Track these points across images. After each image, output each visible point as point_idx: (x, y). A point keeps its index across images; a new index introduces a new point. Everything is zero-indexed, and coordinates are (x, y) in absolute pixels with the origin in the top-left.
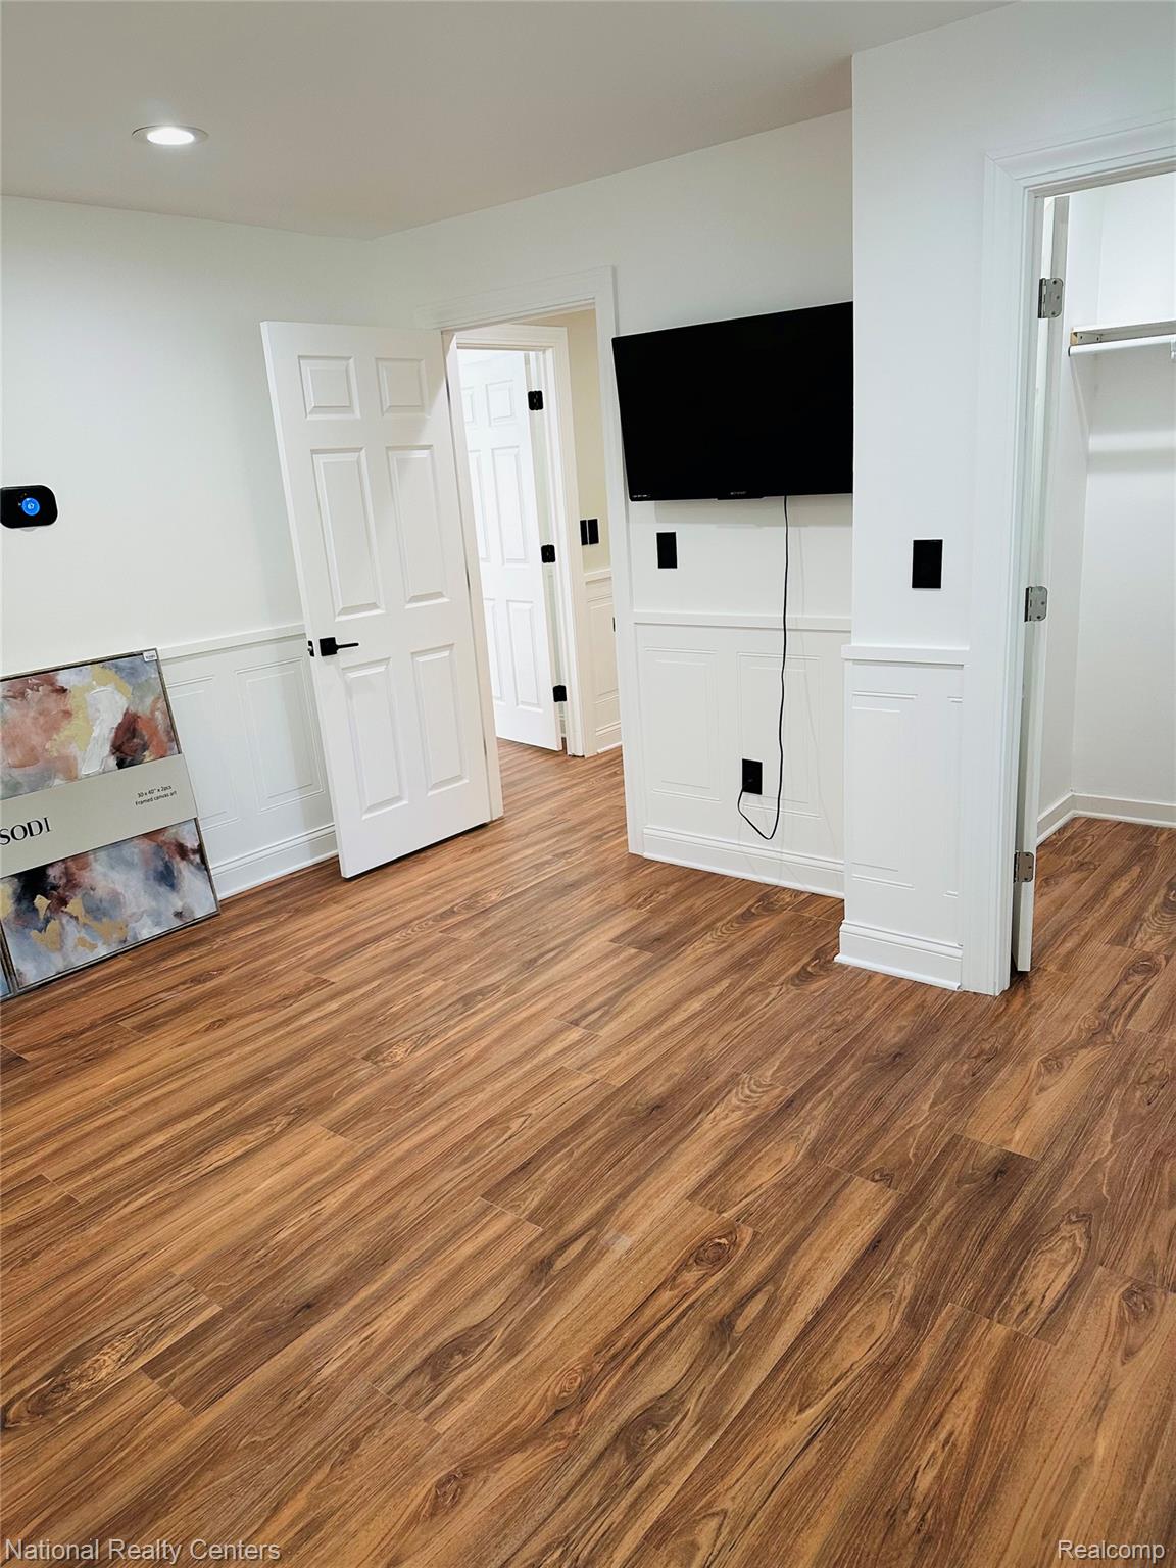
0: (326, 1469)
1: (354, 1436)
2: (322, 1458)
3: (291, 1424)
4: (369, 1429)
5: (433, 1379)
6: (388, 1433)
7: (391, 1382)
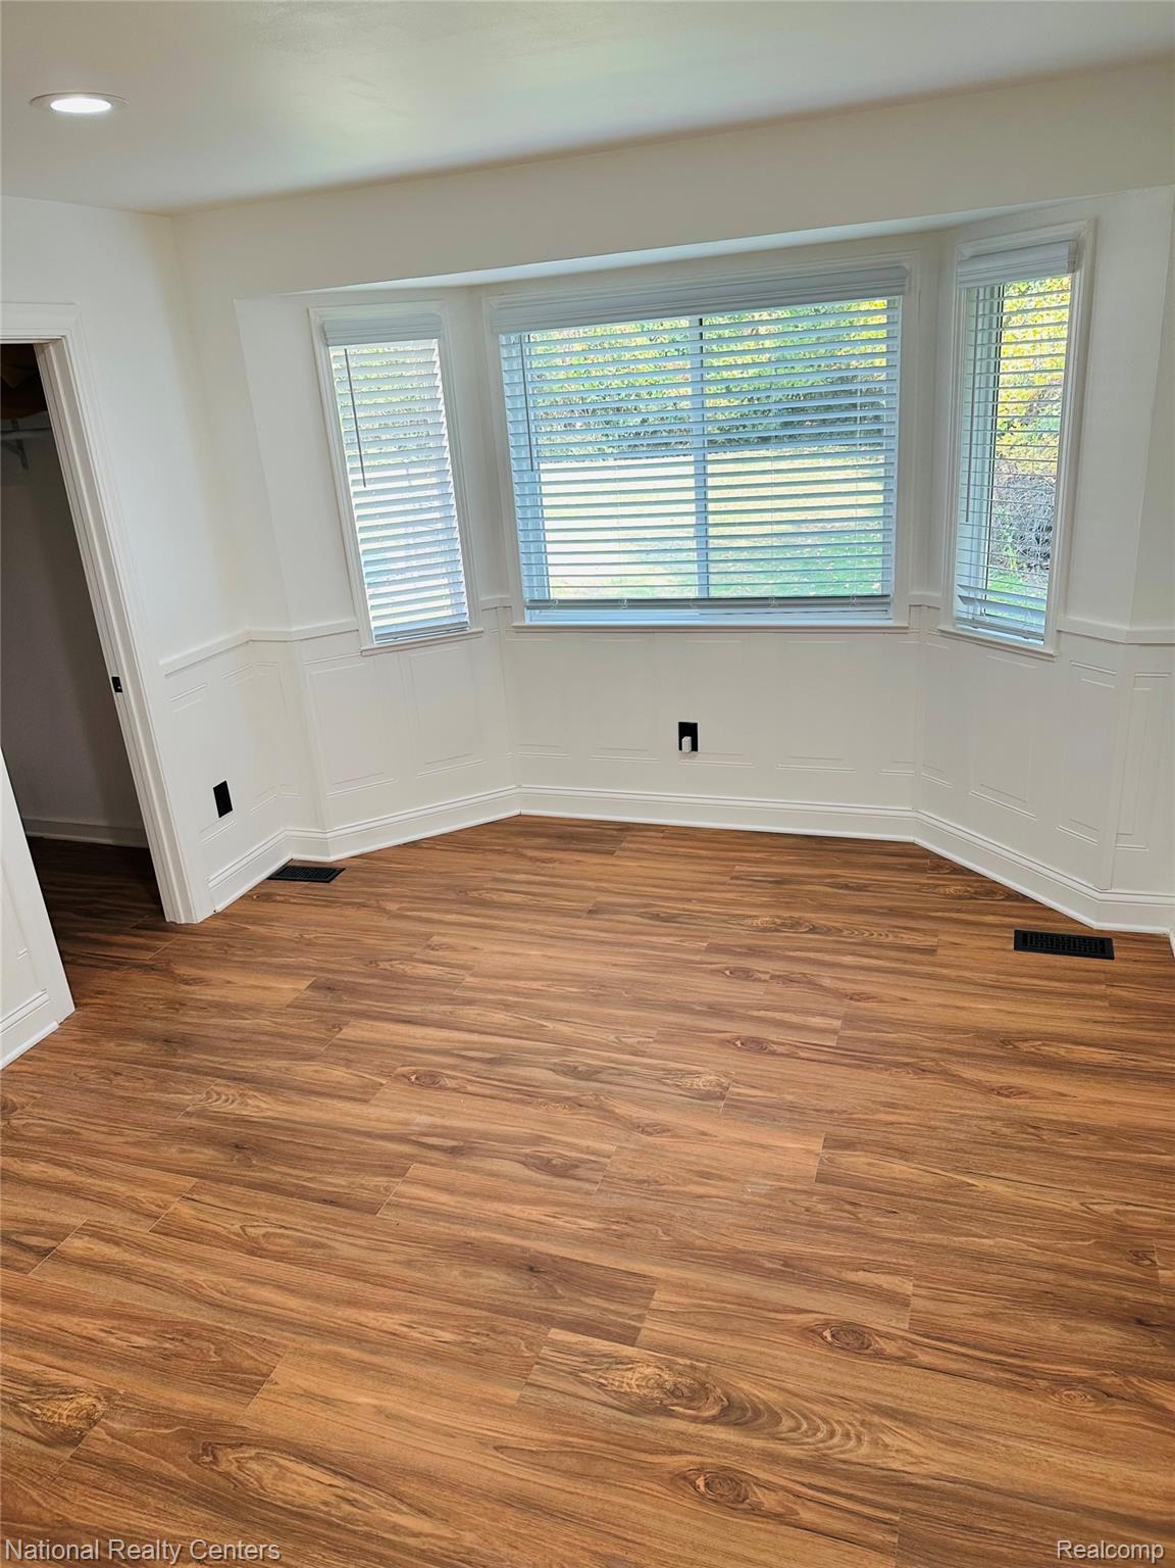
0: (664, 1187)
1: (635, 1185)
2: (658, 1193)
3: (641, 1221)
4: (627, 1180)
5: (577, 1167)
6: (626, 1170)
7: (587, 1186)
